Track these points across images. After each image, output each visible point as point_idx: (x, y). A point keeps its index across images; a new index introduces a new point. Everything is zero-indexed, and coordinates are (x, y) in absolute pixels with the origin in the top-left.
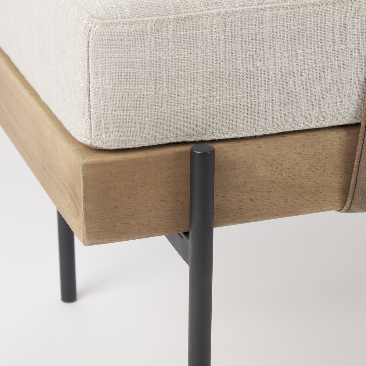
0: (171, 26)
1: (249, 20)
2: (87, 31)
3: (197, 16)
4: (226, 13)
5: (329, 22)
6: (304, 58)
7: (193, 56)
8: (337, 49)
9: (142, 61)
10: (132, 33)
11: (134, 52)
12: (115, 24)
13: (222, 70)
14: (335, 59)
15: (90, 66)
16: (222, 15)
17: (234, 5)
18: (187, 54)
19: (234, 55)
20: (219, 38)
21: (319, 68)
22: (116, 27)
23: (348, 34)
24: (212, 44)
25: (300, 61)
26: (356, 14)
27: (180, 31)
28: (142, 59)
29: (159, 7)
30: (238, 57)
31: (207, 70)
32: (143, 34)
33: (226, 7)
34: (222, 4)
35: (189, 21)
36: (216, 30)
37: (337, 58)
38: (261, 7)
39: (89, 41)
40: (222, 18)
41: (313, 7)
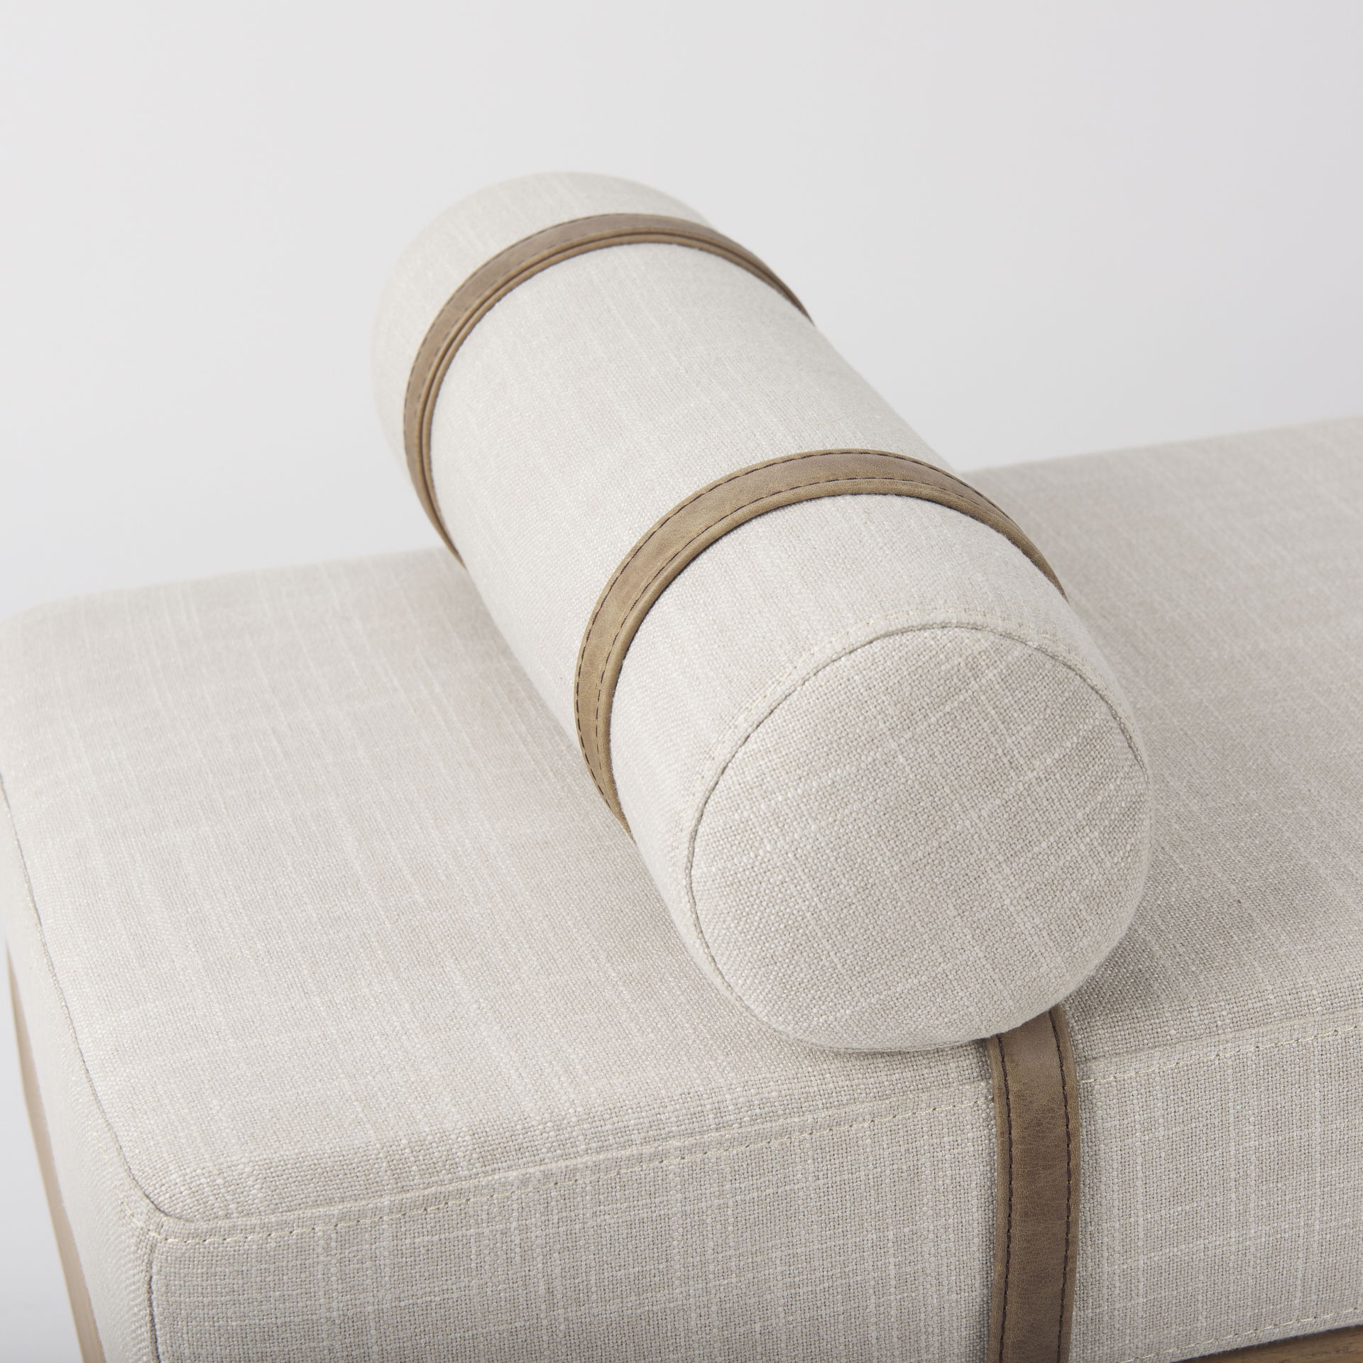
0: (385, 1226)
1: (618, 1188)
2: (144, 1249)
3: (460, 1192)
4: (545, 1176)
5: (862, 1168)
6: (792, 1268)
7: (455, 1296)
8: (891, 1237)
9: (305, 1322)
10: (272, 1253)
11: (282, 1301)
12: (222, 1233)
13: (545, 1322)
14: (887, 1261)
15: (159, 1339)
16: (536, 1182)
17: (571, 1150)
18: (437, 1293)
19: (577, 1281)
20: (529, 1244)
21: (839, 1290)
22: (225, 1239)
23: (924, 1194)
24: (509, 1261)
25: (779, 1278)
26: (946, 1139)
27: (412, 1236)
28: (305, 1317)
29: (349, 1176)
30: (589, 1286)
31: (501, 1328)
32: (303, 1253)
33: (548, 1158)
34: (535, 1152)
35: (438, 1209)
36: (520, 1222)
37: (892, 1260)
38: (652, 1150)
39: (151, 1278)
40: (536, 1190)
41: (811, 1134)
